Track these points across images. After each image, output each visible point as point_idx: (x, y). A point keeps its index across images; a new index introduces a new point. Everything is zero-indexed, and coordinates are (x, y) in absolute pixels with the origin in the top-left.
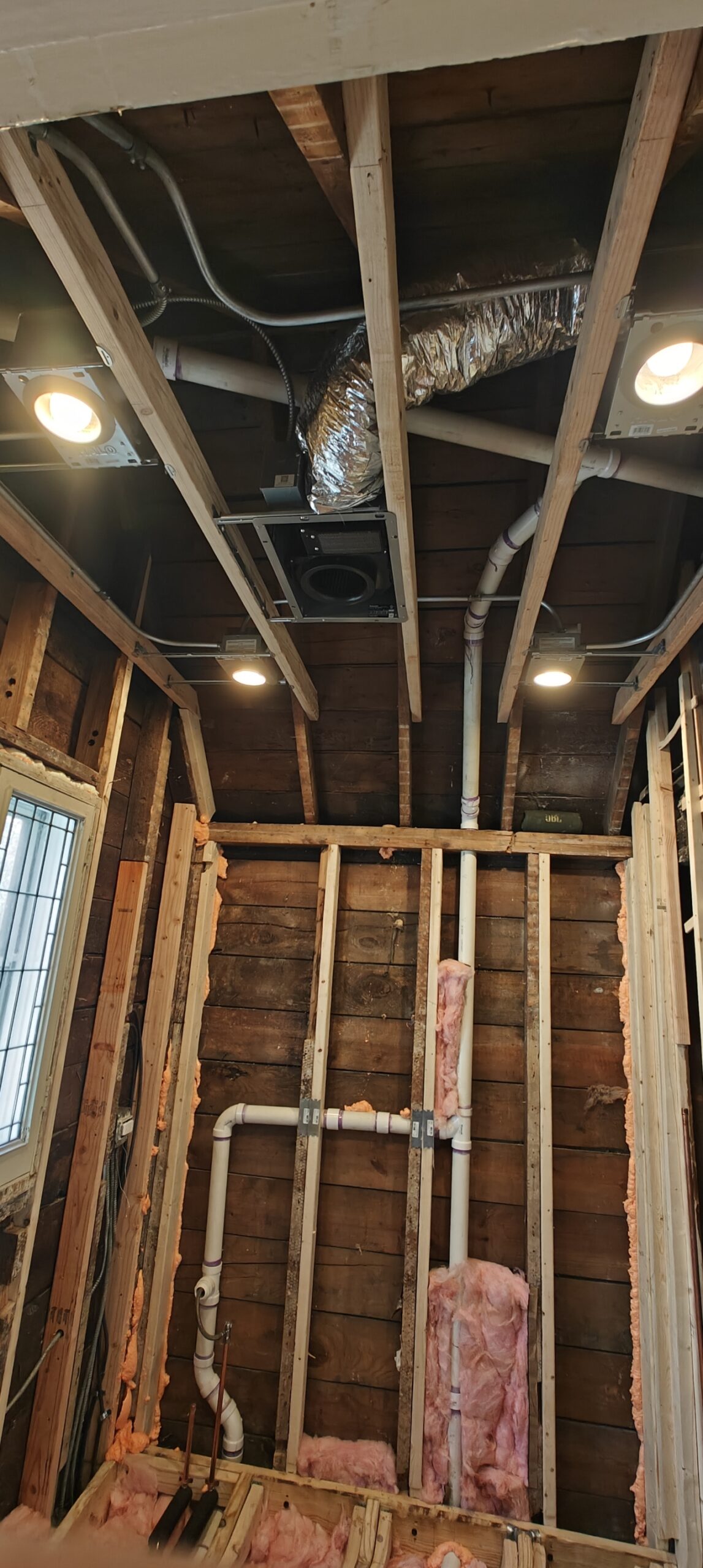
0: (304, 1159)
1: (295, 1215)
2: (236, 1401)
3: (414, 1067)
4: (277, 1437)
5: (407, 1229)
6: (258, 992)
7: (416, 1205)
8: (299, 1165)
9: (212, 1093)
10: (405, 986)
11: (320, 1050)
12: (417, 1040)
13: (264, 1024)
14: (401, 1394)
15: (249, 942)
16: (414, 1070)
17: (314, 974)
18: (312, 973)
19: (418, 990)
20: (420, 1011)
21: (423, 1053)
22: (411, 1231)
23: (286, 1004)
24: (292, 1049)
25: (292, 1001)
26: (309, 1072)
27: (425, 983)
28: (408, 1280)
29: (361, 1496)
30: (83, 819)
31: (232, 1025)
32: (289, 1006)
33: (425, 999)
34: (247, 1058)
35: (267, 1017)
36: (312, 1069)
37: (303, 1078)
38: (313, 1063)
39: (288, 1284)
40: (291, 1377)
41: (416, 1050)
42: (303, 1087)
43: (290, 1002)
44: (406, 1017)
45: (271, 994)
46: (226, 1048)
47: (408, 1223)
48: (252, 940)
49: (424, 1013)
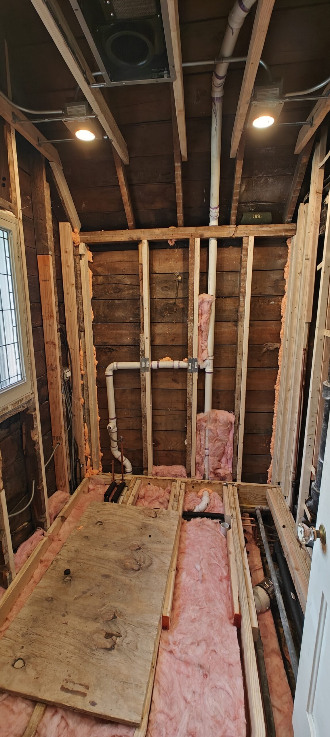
0: (144, 380)
1: (143, 400)
2: (128, 459)
3: (189, 341)
4: (144, 467)
5: (188, 402)
6: (116, 315)
7: (191, 393)
8: (142, 383)
9: (102, 359)
10: (184, 308)
11: (147, 338)
12: (190, 330)
13: (121, 329)
14: (187, 452)
15: (109, 293)
16: (189, 343)
17: (141, 305)
18: (140, 305)
19: (189, 309)
20: (190, 318)
21: (192, 335)
22: (189, 402)
23: (130, 320)
24: (135, 339)
25: (132, 318)
26: (143, 347)
27: (193, 305)
28: (189, 418)
29: (175, 480)
30: (10, 231)
31: (107, 331)
32: (131, 320)
33: (193, 312)
34: (115, 344)
35: (122, 326)
36: (144, 346)
37: (140, 350)
38: (144, 343)
39: (143, 423)
40: (147, 450)
41: (189, 335)
42: (141, 354)
43: (131, 319)
44: (184, 321)
45: (122, 316)
46: (105, 341)
47: (188, 399)
48: (110, 292)
49: (192, 319)
